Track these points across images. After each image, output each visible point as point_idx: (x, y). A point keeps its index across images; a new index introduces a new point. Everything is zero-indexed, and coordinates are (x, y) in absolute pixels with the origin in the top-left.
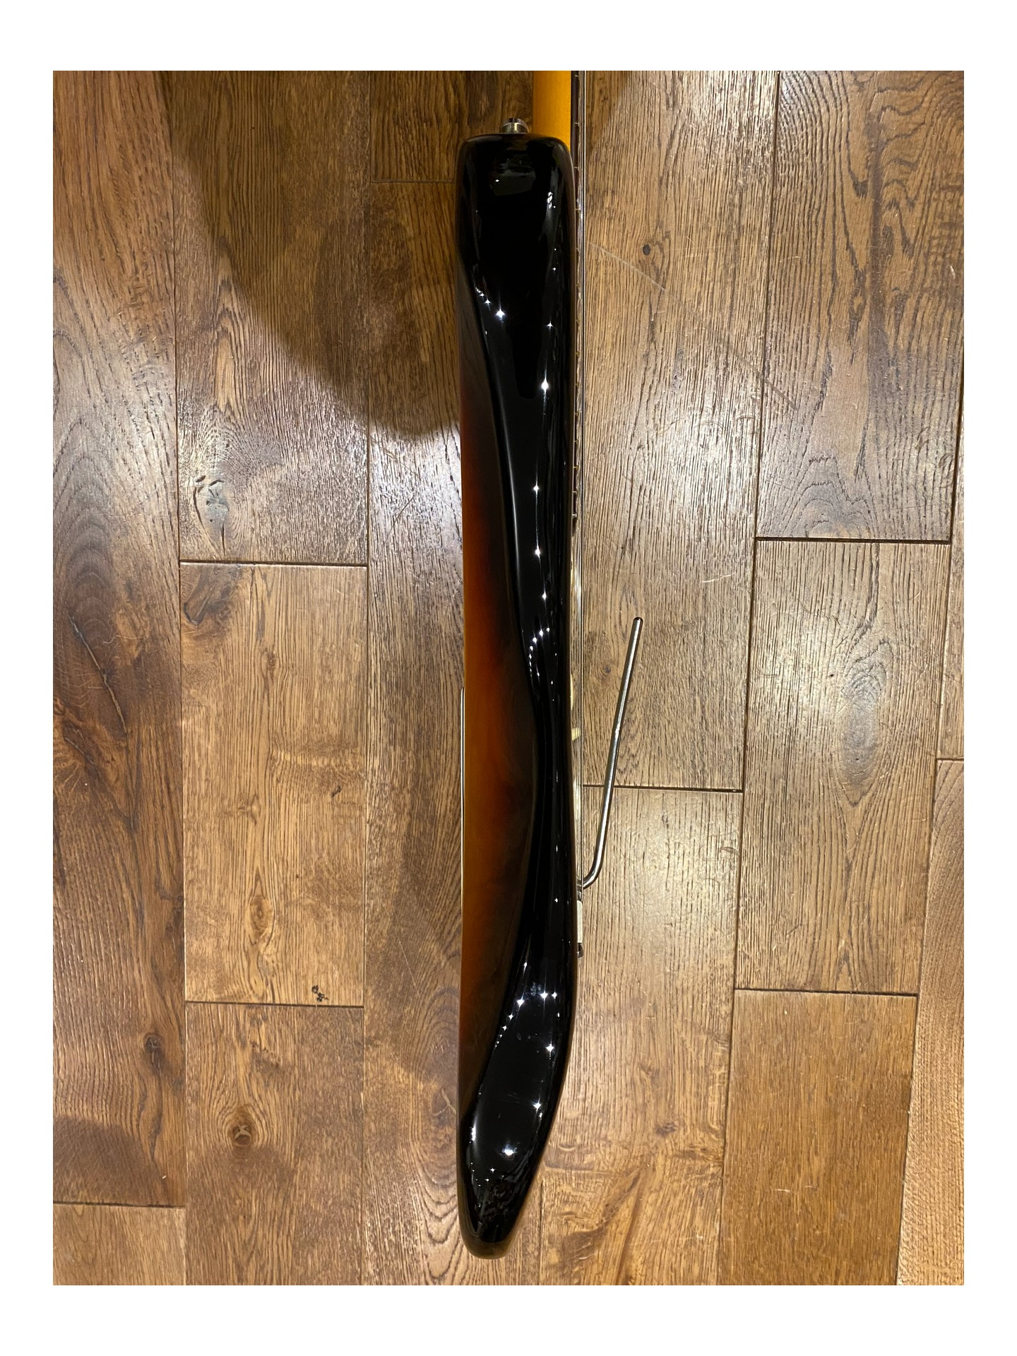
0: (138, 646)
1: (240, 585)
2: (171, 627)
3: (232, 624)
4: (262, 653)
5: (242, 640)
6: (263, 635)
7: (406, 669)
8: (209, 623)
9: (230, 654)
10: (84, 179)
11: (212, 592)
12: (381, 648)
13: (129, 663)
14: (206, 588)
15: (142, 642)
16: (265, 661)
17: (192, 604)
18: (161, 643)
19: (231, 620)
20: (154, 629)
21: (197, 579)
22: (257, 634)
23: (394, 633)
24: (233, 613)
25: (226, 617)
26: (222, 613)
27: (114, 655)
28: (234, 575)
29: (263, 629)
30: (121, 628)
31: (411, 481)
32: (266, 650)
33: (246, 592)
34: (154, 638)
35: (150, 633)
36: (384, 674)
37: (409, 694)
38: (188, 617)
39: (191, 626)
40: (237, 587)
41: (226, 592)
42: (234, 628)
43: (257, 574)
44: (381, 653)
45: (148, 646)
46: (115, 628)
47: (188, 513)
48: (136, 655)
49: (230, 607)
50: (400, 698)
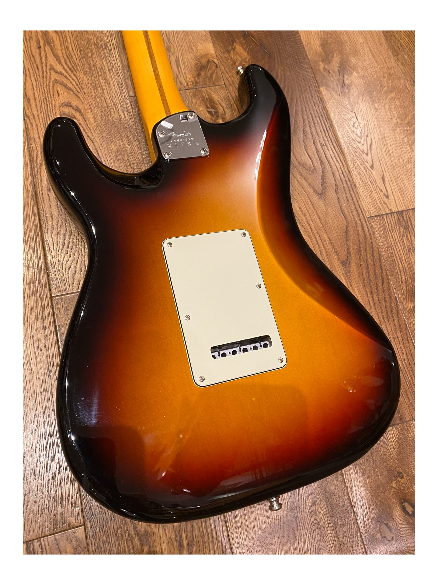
0: (235, 47)
1: (192, 79)
2: (221, 57)
3: (193, 62)
4: (174, 52)
5: (186, 56)
6: (176, 60)
7: (99, 55)
8: (204, 61)
9: (190, 50)
10: (320, 243)
11: (205, 74)
12: (114, 62)
13: (237, 40)
14: (209, 75)
15: (234, 49)
16: (172, 50)
17: (214, 68)
18: (224, 50)
19: (193, 64)
20: (229, 55)
21: (214, 78)
22: (179, 60)
23: (109, 69)
24: (193, 66)
25: (196, 65)
26: (198, 66)
27: (246, 42)
28: (196, 83)
29: (176, 62)
30: (246, 54)
31: (115, 137)
32: (173, 54)
33: (189, 76)
34: (228, 52)
35: (230, 53)
36: (110, 51)
37: (95, 44)
38: (214, 62)
39: (211, 59)
40: (194, 78)
41: (199, 75)
42: (191, 61)
43: (185, 85)
44: (114, 60)
45: (230, 48)
46: (248, 53)
47: (226, 105)
48: (235, 44)
49: (195, 69)
50: (99, 42)
